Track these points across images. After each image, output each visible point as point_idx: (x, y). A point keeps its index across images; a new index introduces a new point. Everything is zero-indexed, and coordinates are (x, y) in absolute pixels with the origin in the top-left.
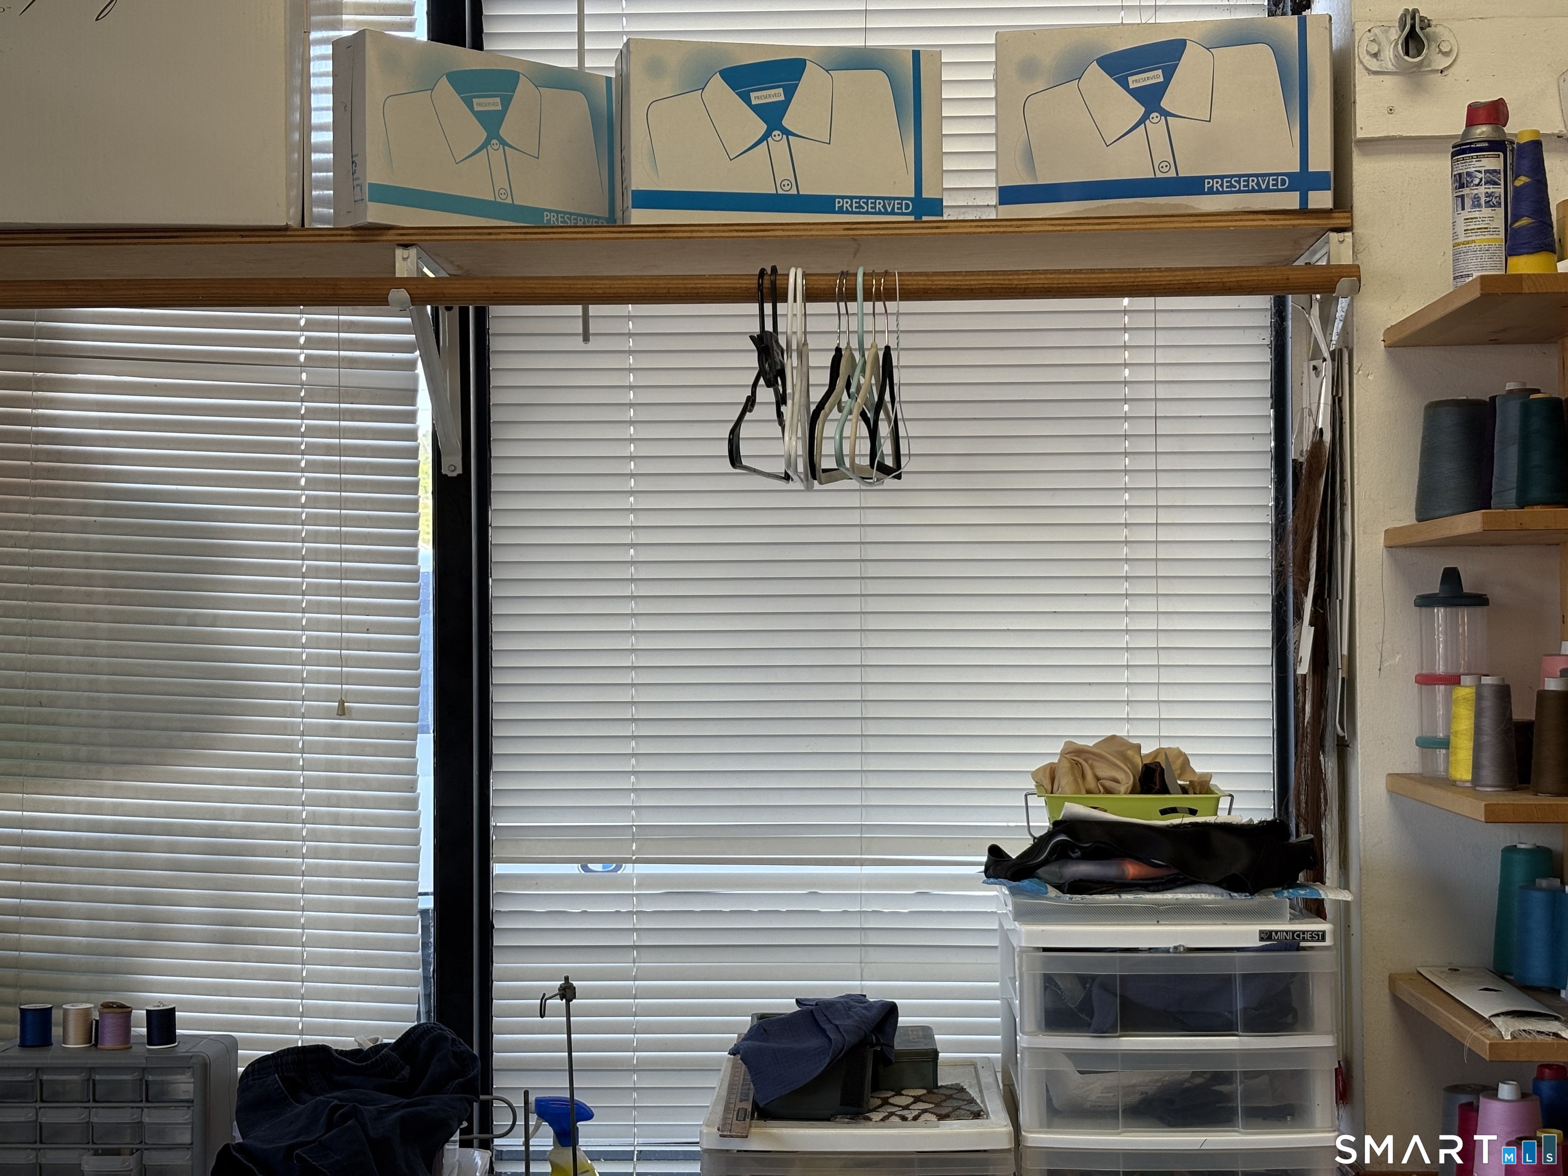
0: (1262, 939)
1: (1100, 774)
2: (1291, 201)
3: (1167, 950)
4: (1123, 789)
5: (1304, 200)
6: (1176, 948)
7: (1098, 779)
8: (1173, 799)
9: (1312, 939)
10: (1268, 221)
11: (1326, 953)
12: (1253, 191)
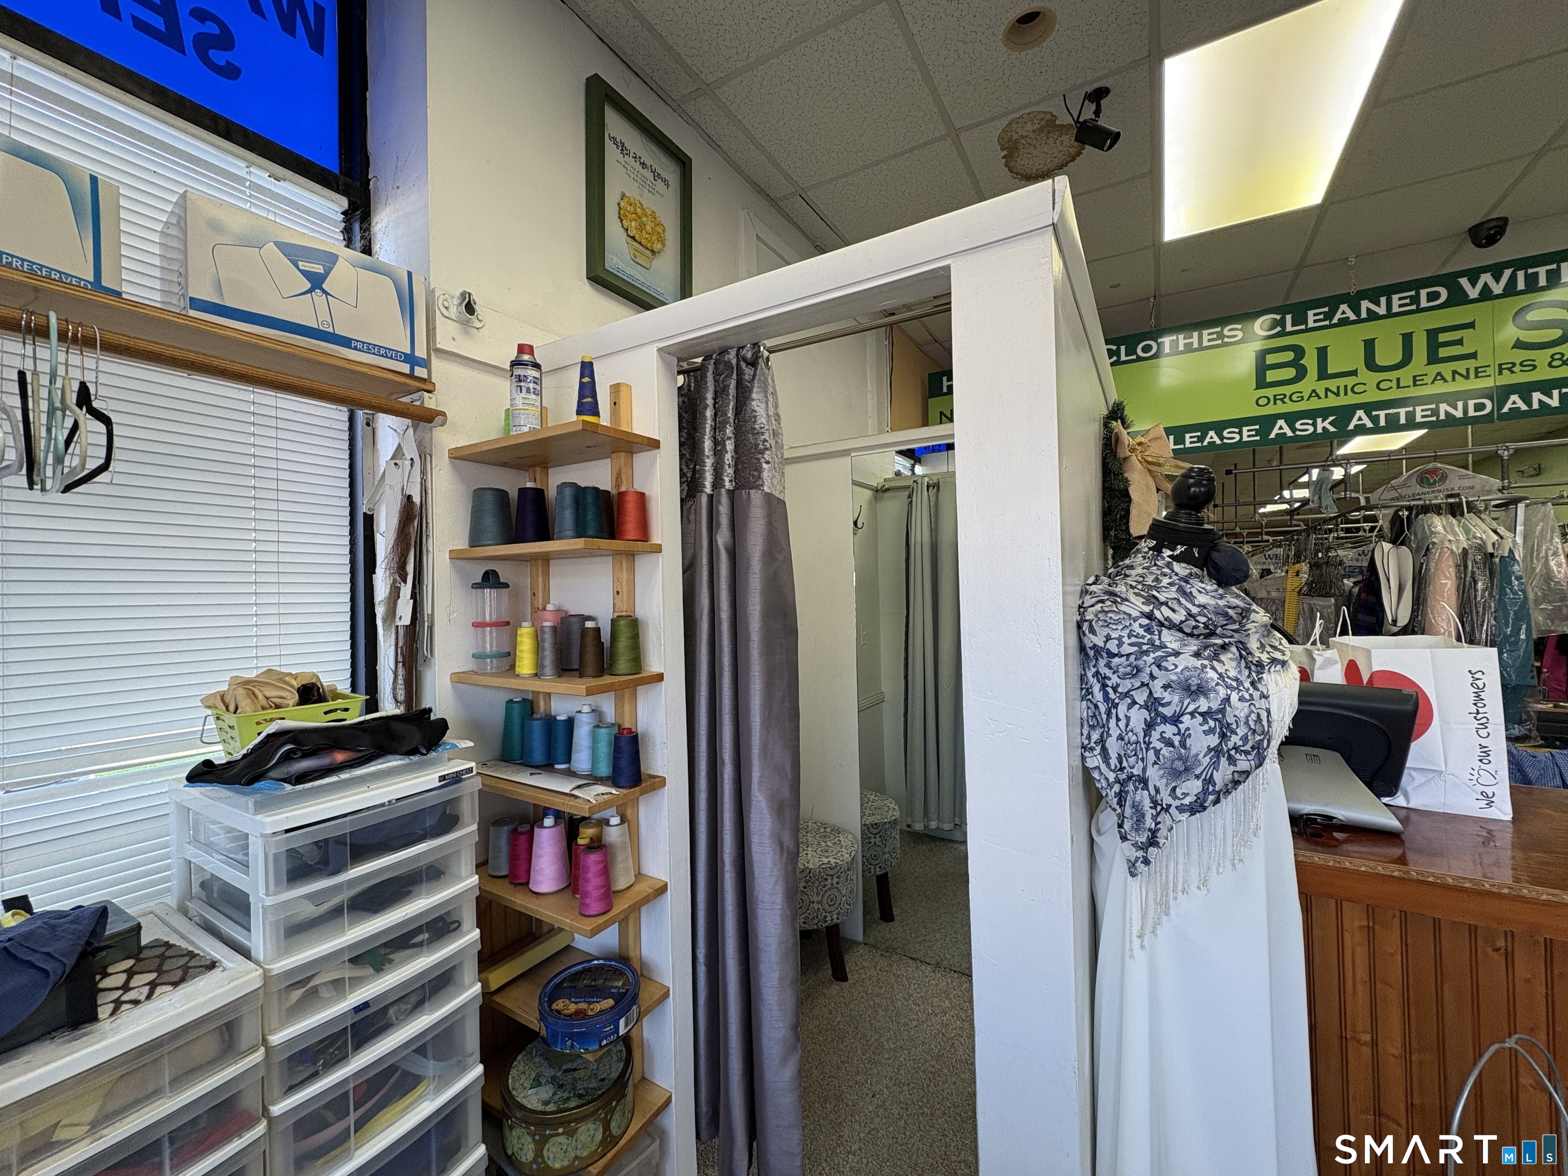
0: (440, 781)
1: (268, 694)
2: (405, 368)
3: (383, 805)
4: (291, 702)
5: (412, 370)
6: (389, 802)
7: (267, 698)
8: (330, 705)
9: (467, 773)
10: (391, 376)
11: (474, 779)
12: (383, 356)
